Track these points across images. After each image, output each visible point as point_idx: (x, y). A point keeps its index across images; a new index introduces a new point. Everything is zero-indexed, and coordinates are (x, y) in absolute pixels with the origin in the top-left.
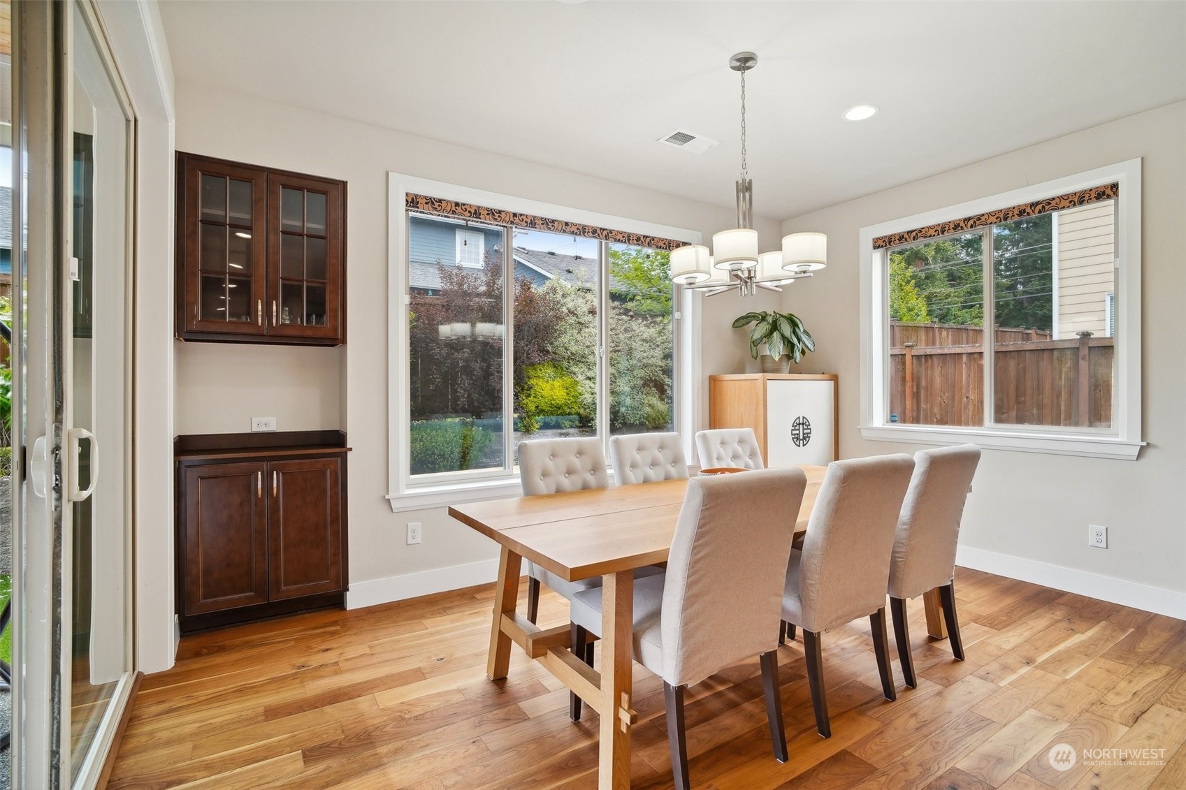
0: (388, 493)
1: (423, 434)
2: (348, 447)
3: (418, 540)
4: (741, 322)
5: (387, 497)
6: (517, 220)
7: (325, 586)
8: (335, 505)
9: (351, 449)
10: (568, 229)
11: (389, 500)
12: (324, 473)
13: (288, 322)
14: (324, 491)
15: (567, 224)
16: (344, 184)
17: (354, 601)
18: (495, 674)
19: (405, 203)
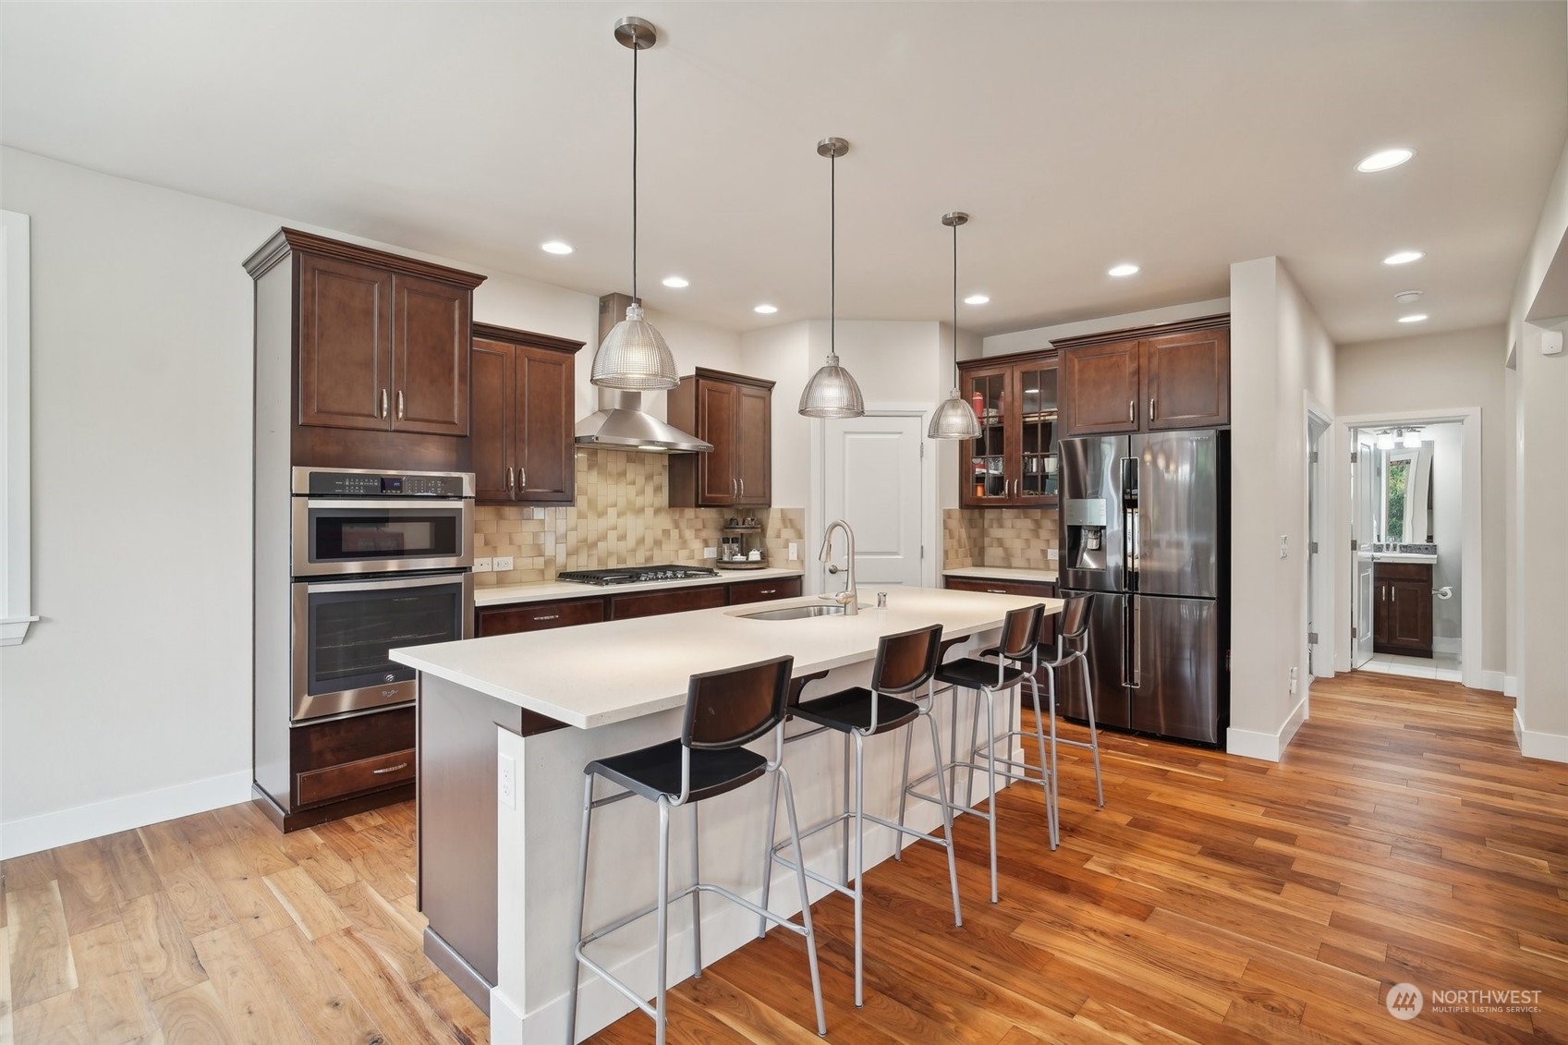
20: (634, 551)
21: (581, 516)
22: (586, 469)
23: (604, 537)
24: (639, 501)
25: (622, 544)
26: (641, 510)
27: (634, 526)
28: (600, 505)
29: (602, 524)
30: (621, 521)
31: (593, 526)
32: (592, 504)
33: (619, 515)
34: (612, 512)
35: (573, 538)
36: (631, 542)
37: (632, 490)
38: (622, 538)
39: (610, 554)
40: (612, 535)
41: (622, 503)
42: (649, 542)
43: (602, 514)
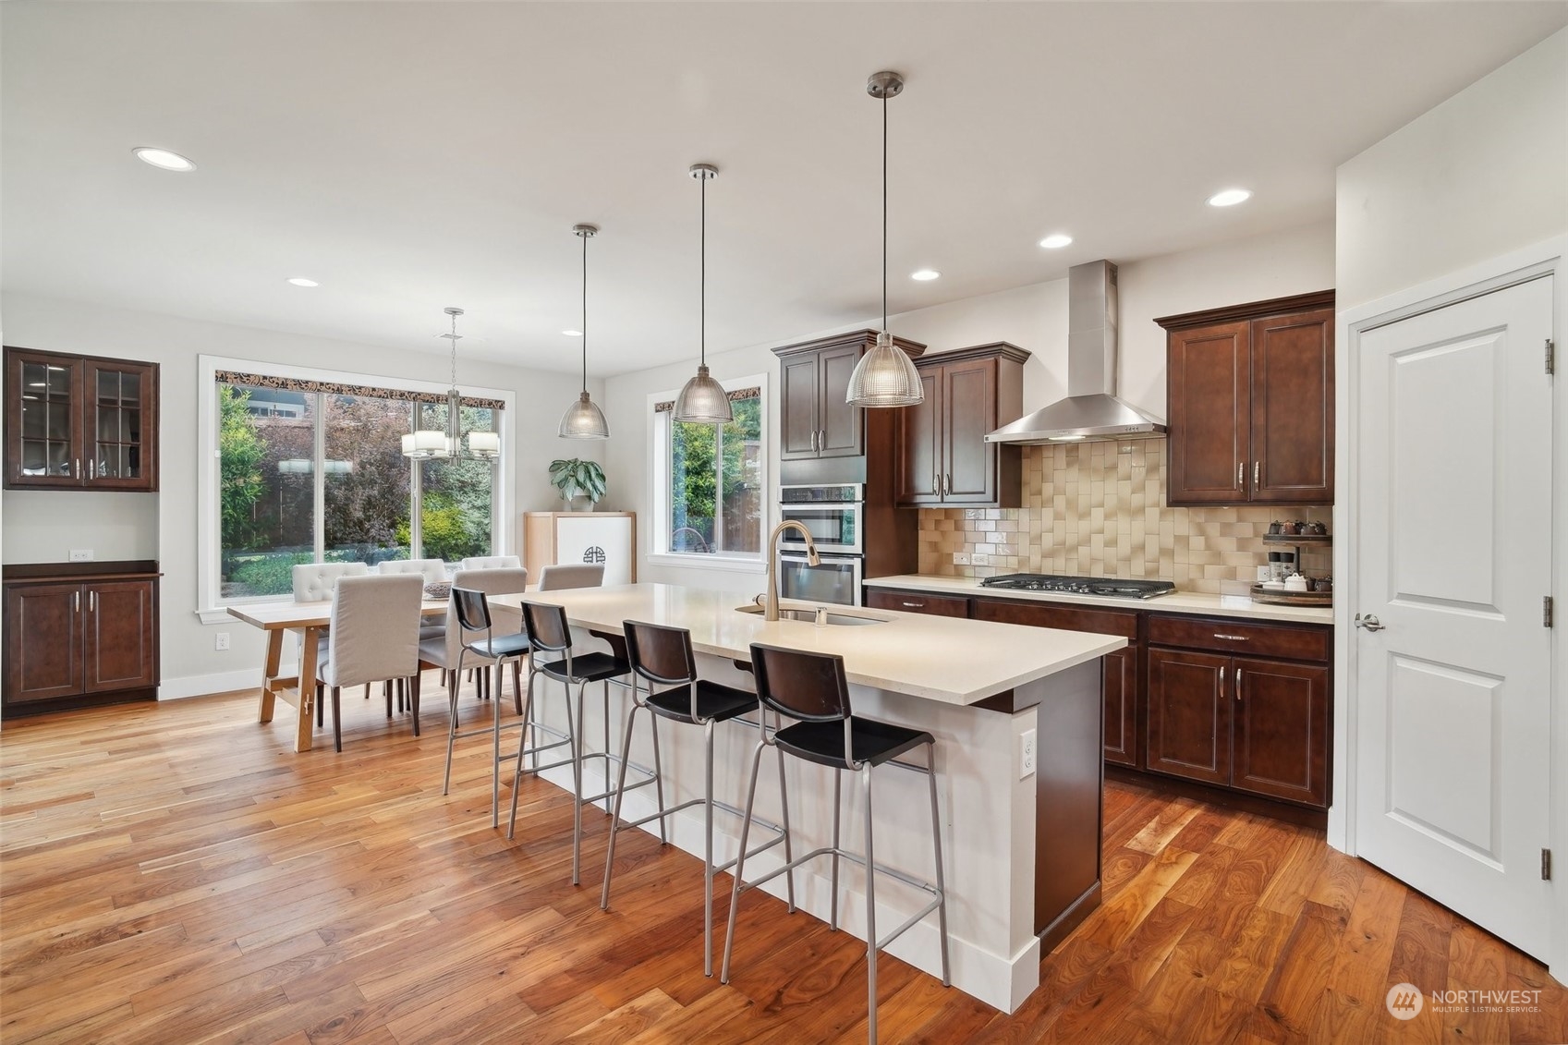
0: (197, 609)
1: (278, 568)
2: (160, 572)
3: (227, 646)
4: (556, 466)
5: (197, 612)
6: (323, 388)
7: (139, 680)
8: (147, 617)
9: (163, 575)
10: (375, 393)
11: (198, 614)
12: (137, 594)
13: (104, 475)
14: (137, 607)
15: (374, 389)
16: (157, 366)
17: (164, 693)
18: (262, 718)
19: (214, 378)
20: (1128, 560)
21: (1058, 516)
22: (1064, 466)
23: (1087, 541)
24: (1137, 500)
25: (1111, 550)
26: (1141, 510)
27: (1129, 531)
28: (1083, 502)
29: (1084, 526)
30: (1109, 524)
31: (1072, 529)
32: (1071, 504)
33: (1107, 517)
34: (1098, 514)
35: (1048, 541)
36: (1124, 548)
37: (1126, 487)
38: (1112, 543)
39: (1094, 560)
40: (1098, 540)
41: (1111, 502)
42: (1152, 549)
43: (1084, 515)
